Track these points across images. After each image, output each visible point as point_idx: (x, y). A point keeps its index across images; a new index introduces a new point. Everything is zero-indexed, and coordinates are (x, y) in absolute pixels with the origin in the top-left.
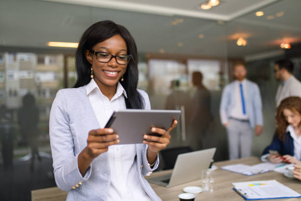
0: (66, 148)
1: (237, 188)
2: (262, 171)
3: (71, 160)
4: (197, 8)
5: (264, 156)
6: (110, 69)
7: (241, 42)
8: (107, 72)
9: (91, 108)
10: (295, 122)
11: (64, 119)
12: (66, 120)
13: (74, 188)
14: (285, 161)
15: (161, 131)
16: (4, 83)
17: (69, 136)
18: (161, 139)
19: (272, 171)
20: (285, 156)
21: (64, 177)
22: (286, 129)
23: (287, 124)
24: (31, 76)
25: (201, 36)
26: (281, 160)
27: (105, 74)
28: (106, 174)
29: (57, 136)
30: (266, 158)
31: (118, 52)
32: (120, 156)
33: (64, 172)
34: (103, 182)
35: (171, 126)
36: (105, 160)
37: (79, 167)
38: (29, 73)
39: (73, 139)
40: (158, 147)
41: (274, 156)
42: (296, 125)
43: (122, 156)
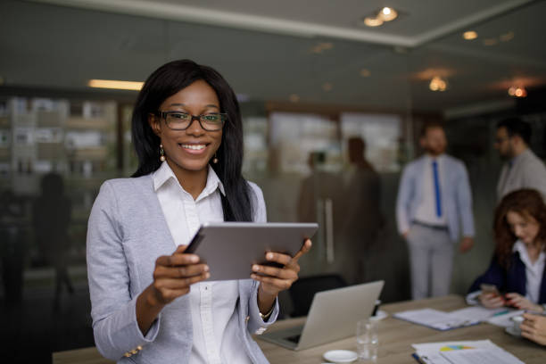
0: (116, 285)
1: (420, 354)
2: (467, 322)
3: (124, 306)
4: (358, 24)
5: (472, 295)
6: (192, 140)
7: (436, 85)
8: (187, 146)
9: (162, 214)
10: (528, 234)
11: (112, 233)
12: (117, 235)
13: (128, 355)
14: (508, 303)
15: (283, 259)
16: (9, 149)
17: (122, 264)
18: (283, 272)
19: (485, 323)
20: (510, 295)
21: (112, 335)
22: (511, 247)
23: (515, 238)
24: (58, 139)
25: (366, 73)
26: (502, 303)
27: (183, 150)
28: (185, 333)
29: (100, 263)
30: (477, 299)
31: (203, 109)
32: (210, 299)
33: (112, 327)
34: (180, 346)
35: (301, 250)
36: (185, 306)
37: (138, 320)
38: (54, 133)
39: (128, 269)
40: (277, 286)
41: (489, 296)
42: (529, 240)
43: (214, 300)
